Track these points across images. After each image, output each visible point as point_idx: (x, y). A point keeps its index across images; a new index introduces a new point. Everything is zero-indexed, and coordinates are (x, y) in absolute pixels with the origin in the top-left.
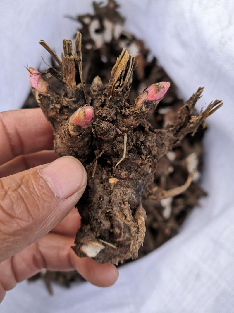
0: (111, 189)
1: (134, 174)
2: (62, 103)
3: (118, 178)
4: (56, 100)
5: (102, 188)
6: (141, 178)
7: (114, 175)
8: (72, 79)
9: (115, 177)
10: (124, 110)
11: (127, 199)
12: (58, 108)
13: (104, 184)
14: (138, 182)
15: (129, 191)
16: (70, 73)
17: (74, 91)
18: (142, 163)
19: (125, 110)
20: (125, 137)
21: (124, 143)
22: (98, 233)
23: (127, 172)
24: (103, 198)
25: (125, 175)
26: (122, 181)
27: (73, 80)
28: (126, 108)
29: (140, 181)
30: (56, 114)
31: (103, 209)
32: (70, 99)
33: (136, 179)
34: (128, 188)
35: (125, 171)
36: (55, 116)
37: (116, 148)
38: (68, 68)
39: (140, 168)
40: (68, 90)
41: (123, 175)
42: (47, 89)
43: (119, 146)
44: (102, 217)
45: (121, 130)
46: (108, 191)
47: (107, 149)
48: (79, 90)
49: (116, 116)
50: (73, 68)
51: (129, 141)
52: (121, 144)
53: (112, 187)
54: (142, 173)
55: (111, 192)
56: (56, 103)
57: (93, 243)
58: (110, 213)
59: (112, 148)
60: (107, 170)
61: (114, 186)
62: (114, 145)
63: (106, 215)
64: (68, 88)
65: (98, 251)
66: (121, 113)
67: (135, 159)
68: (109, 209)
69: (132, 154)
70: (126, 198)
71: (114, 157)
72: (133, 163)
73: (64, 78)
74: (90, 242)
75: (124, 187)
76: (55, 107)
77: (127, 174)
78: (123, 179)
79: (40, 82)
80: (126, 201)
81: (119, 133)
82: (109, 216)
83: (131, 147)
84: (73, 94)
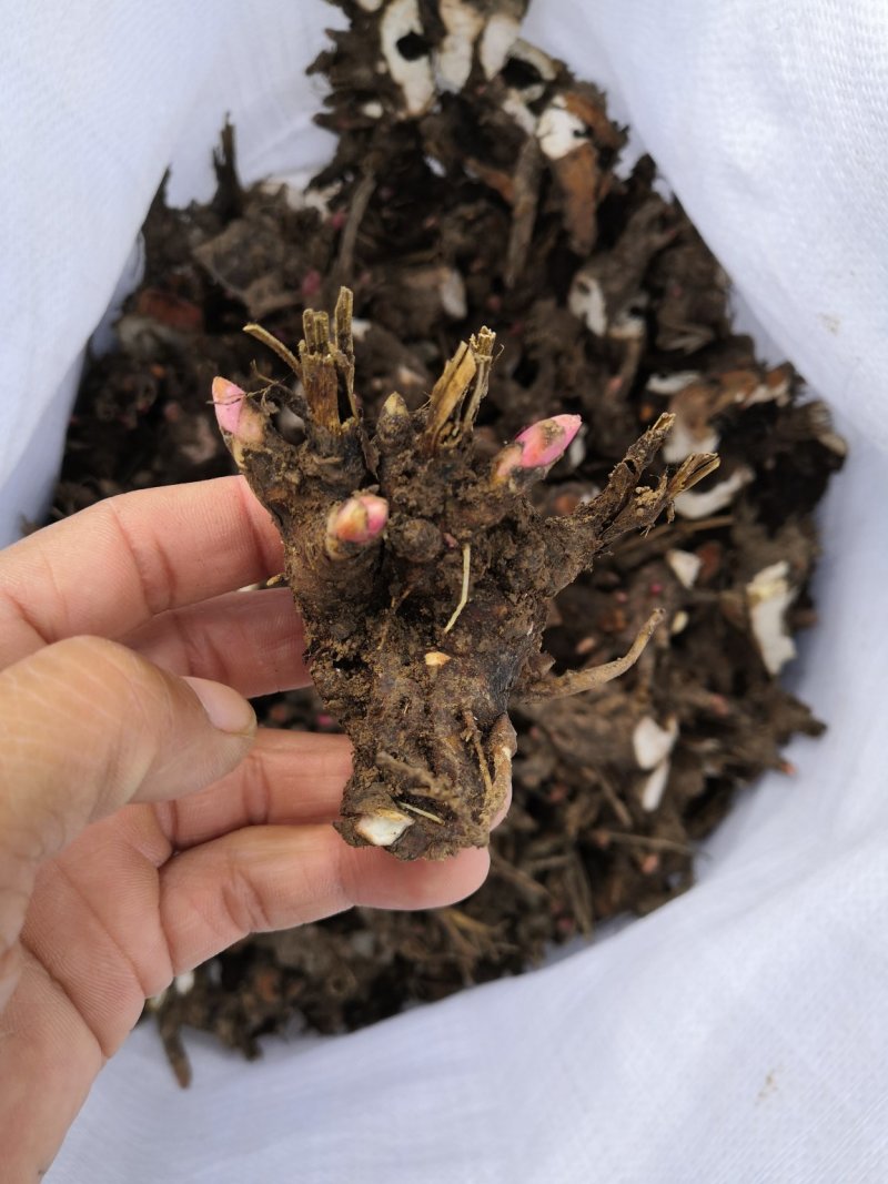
0: (431, 681)
1: (487, 641)
2: (305, 468)
3: (447, 652)
4: (288, 459)
5: (408, 676)
6: (506, 649)
7: (439, 644)
8: (330, 411)
9: (440, 649)
10: (462, 488)
11: (469, 706)
12: (294, 484)
13: (412, 666)
14: (499, 659)
15: (476, 684)
16: (325, 395)
17: (334, 439)
18: (509, 613)
19: (467, 488)
20: (467, 553)
21: (462, 569)
22: (397, 788)
23: (469, 638)
24: (410, 702)
25: (466, 644)
26: (458, 660)
27: (333, 413)
28: (468, 484)
29: (504, 657)
30: (289, 495)
31: (410, 731)
32: (325, 458)
33: (493, 654)
34: (473, 676)
35: (467, 633)
36: (286, 500)
37: (442, 579)
38: (317, 384)
39: (503, 625)
40: (320, 437)
41: (460, 646)
42: (263, 432)
43: (449, 576)
44: (407, 749)
45: (455, 536)
46: (423, 684)
47: (420, 583)
48: (348, 438)
49: (444, 504)
50: (331, 385)
51: (477, 561)
52: (456, 571)
53: (433, 675)
54: (508, 637)
55: (430, 688)
56: (288, 469)
57: (387, 812)
58: (428, 740)
59: (434, 581)
60: (421, 631)
61: (439, 673)
62: (438, 572)
63: (417, 745)
64: (319, 431)
65: (399, 831)
66: (456, 495)
67: (491, 604)
68: (426, 729)
69: (483, 592)
70: (467, 702)
71: (439, 600)
72: (486, 614)
73: (309, 408)
74: (379, 811)
75: (462, 674)
76: (284, 479)
77: (472, 641)
78: (461, 655)
79: (246, 417)
80: (468, 709)
81: (452, 546)
82: (424, 746)
83: (482, 577)
84: (331, 447)
